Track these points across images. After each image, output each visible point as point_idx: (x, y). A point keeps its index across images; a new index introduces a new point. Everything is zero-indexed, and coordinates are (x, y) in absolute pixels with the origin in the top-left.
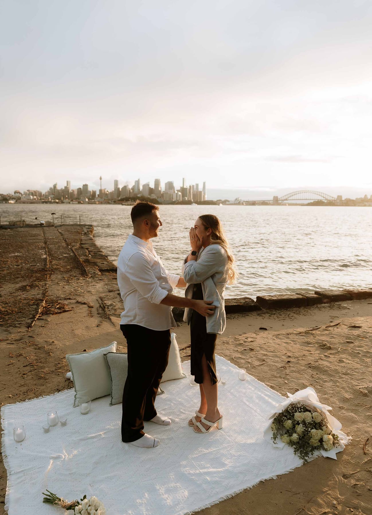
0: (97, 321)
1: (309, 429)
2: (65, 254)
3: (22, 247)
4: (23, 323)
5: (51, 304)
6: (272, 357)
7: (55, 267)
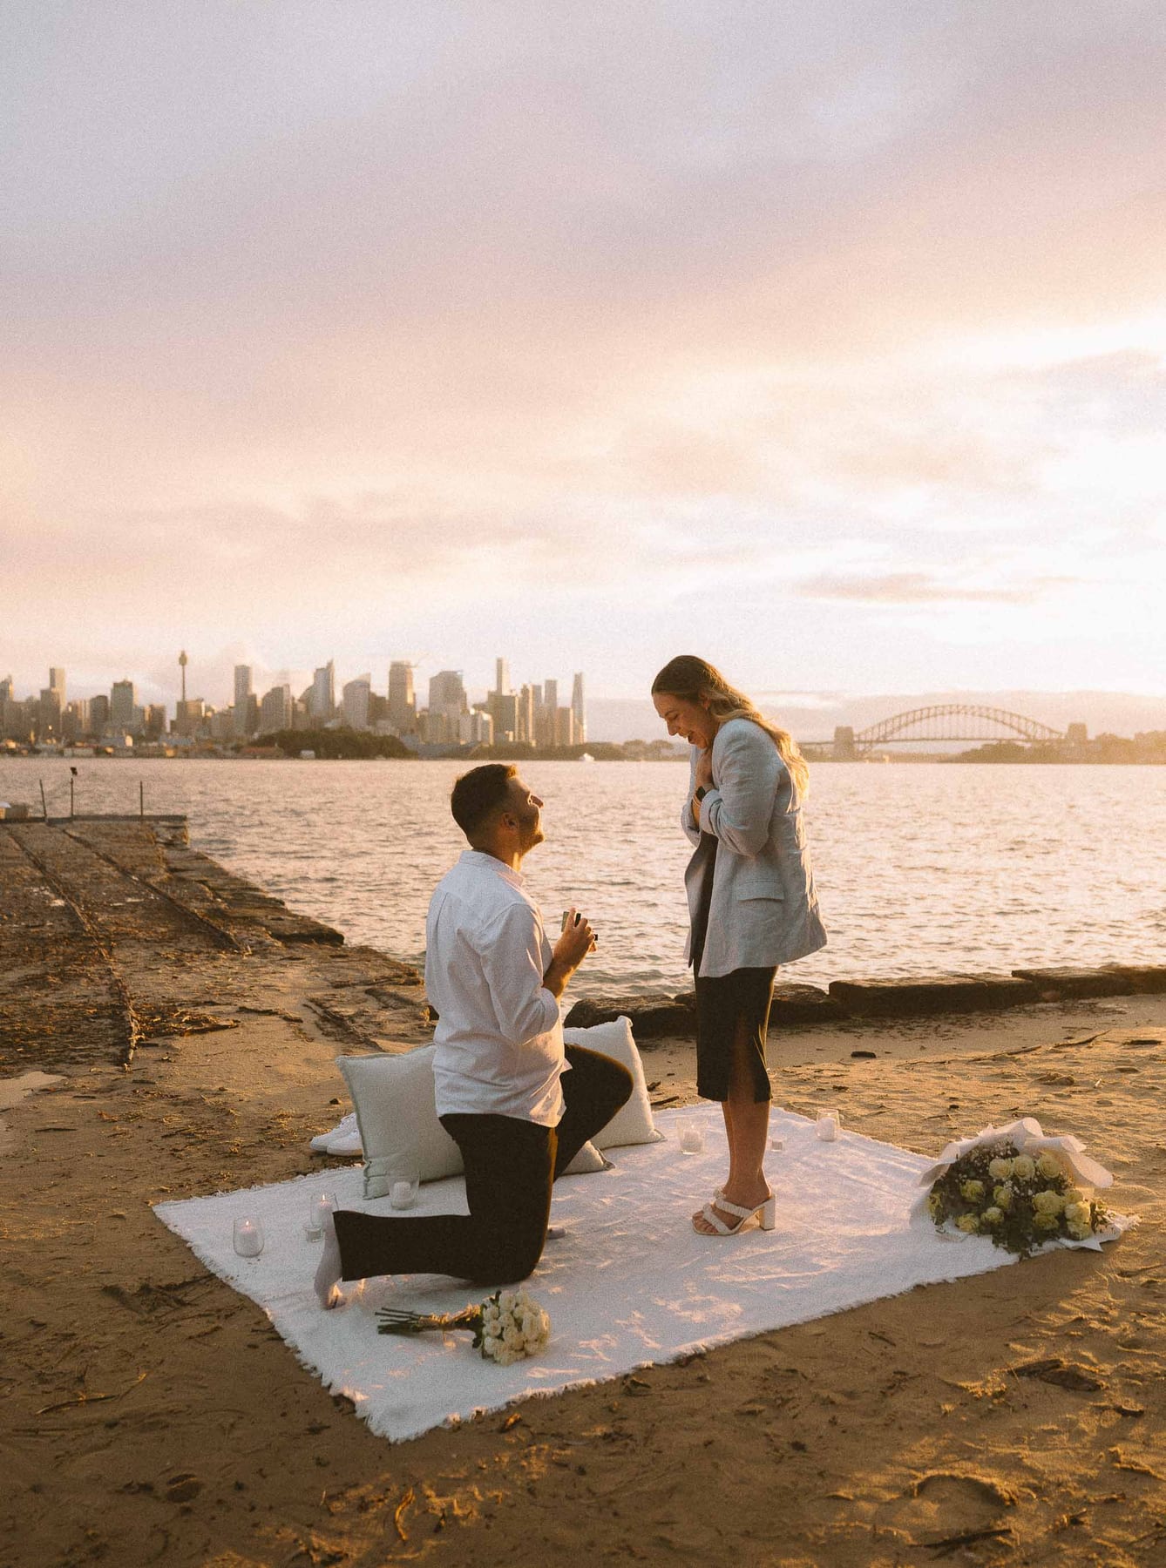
0: (331, 1048)
1: (1030, 1193)
2: (129, 896)
4: (94, 1054)
5: (159, 1016)
6: (904, 1100)
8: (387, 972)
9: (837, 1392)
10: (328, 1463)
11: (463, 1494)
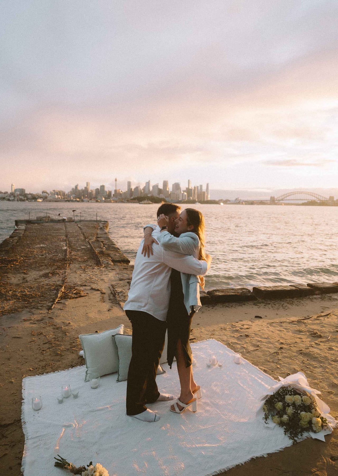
0: (108, 306)
1: (299, 411)
2: (83, 246)
3: (47, 240)
4: (44, 306)
5: (69, 290)
6: (266, 343)
7: (74, 257)
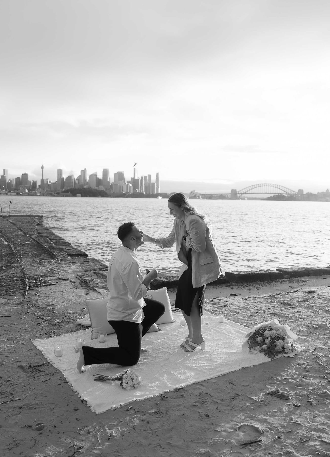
0: (84, 291)
1: (275, 341)
2: (26, 241)
4: (16, 293)
5: (35, 280)
6: (243, 310)
7: (22, 252)
8: (100, 267)
9: (218, 400)
10: (79, 420)
11: (116, 429)
